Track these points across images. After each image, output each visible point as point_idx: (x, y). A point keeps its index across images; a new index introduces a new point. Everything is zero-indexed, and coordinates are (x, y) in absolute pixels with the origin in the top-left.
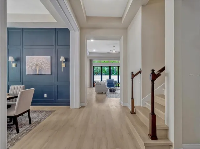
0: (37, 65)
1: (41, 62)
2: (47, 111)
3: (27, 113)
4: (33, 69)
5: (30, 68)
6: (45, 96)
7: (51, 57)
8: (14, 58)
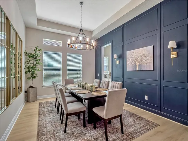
0: (136, 60)
1: (141, 56)
2: (147, 121)
3: (119, 118)
4: (133, 65)
5: (130, 63)
6: (146, 98)
7: (154, 46)
8: (117, 56)
